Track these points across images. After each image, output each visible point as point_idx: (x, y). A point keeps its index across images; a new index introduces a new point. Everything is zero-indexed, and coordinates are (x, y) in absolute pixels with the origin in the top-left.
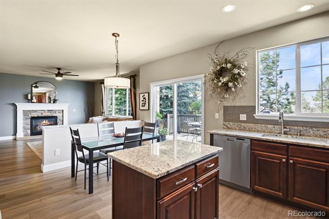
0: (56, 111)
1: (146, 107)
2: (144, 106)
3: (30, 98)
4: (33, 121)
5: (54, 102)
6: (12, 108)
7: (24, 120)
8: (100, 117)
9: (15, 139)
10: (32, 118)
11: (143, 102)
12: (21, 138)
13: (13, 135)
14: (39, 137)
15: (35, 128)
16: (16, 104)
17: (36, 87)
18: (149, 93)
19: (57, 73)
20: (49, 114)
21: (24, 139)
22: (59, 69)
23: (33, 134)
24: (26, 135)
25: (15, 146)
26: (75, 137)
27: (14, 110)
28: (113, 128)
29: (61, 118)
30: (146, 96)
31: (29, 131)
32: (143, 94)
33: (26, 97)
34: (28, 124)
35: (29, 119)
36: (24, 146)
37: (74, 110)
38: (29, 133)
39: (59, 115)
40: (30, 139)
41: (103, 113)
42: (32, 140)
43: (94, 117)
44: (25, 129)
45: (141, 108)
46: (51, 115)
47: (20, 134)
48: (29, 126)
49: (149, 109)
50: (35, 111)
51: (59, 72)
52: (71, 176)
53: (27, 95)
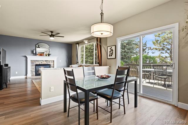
0: (50, 61)
1: (113, 56)
2: (111, 56)
3: (35, 53)
4: (37, 67)
5: (49, 56)
6: (24, 58)
7: (31, 66)
8: (76, 65)
9: (26, 78)
10: (36, 65)
11: (110, 53)
12: (29, 77)
13: (25, 75)
14: (39, 77)
15: (38, 71)
16: (27, 56)
17: (39, 47)
18: (115, 46)
19: (51, 35)
20: (46, 63)
21: (31, 78)
22: (52, 32)
23: (36, 75)
24: (33, 75)
25: (26, 82)
26: (68, 77)
27: (25, 60)
28: (94, 71)
29: (53, 65)
30: (113, 48)
31: (34, 73)
32: (110, 47)
33: (33, 52)
34: (33, 69)
35: (34, 65)
36: (31, 82)
37: (60, 61)
38: (34, 74)
39: (51, 64)
40: (35, 78)
41: (77, 62)
42: (36, 79)
43: (72, 65)
44: (32, 72)
45: (109, 57)
46: (47, 64)
47: (29, 75)
48: (34, 70)
49: (115, 58)
50: (38, 61)
51: (52, 34)
52: (63, 110)
53: (33, 51)
